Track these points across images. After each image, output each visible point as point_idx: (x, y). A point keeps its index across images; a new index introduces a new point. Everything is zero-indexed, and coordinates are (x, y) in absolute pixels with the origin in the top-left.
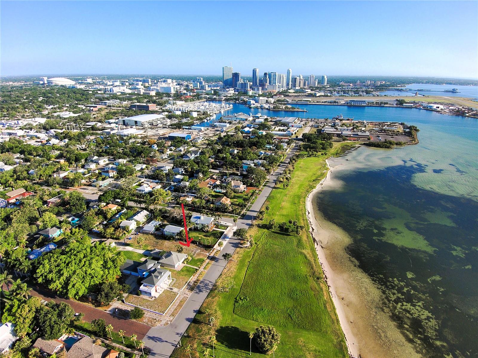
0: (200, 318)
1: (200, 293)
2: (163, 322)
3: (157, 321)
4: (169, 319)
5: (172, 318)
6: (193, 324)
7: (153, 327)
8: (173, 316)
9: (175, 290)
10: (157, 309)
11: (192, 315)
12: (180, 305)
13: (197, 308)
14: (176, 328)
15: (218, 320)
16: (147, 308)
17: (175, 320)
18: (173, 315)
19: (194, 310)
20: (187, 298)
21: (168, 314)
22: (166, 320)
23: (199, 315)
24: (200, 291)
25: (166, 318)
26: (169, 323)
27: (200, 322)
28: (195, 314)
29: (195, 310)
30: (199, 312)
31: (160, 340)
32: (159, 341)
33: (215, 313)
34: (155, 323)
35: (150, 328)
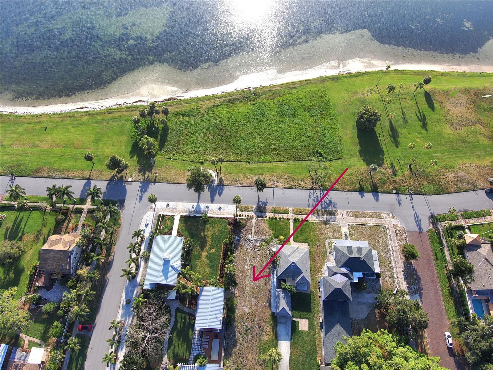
0: (367, 186)
1: (333, 202)
2: (394, 221)
3: (397, 230)
4: (388, 218)
5: (384, 215)
6: (379, 189)
7: (406, 229)
8: (380, 215)
9: (345, 230)
10: (384, 237)
11: (369, 196)
12: (364, 215)
13: (356, 195)
14: (392, 205)
15: (361, 168)
16: (389, 251)
17: (384, 210)
18: (380, 217)
19: (362, 197)
20: (347, 212)
21: (382, 221)
22: (390, 221)
23: (365, 188)
24: (330, 202)
25: (387, 221)
26: (391, 215)
27: (373, 184)
28: (365, 194)
29: (360, 196)
30: (361, 190)
31: (416, 217)
32: (418, 218)
33: (354, 174)
34: (400, 230)
35: (408, 232)
